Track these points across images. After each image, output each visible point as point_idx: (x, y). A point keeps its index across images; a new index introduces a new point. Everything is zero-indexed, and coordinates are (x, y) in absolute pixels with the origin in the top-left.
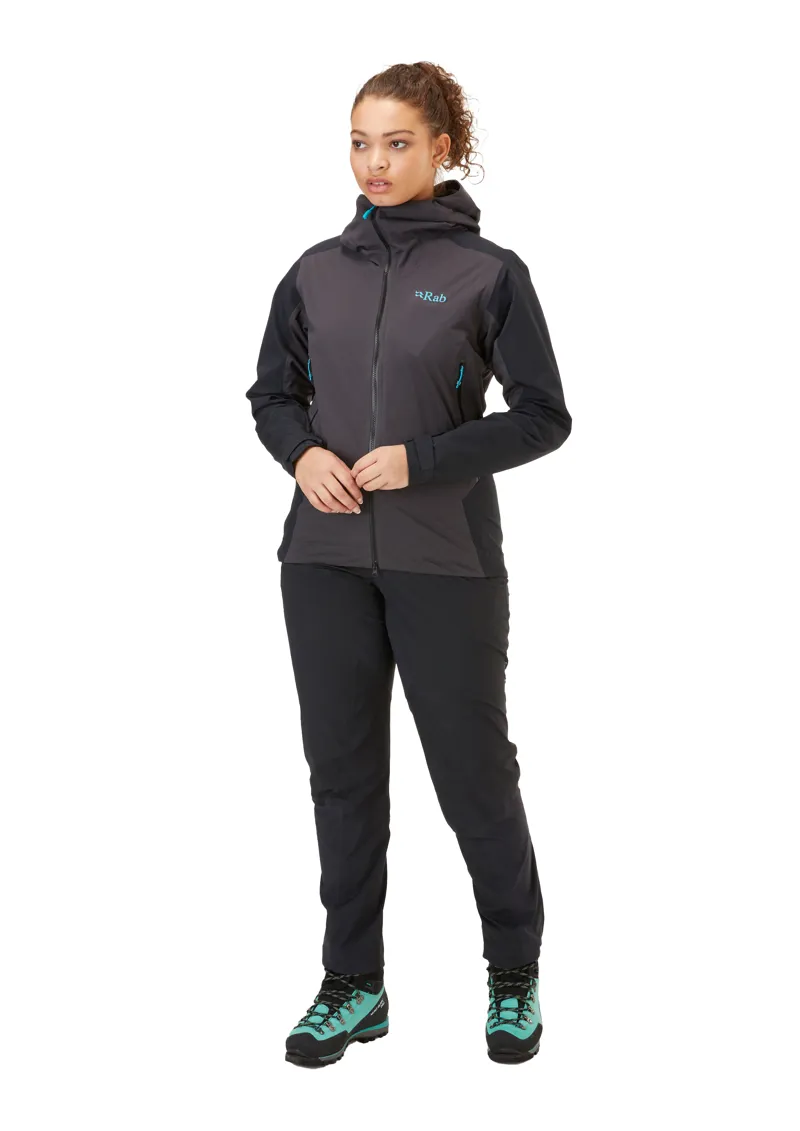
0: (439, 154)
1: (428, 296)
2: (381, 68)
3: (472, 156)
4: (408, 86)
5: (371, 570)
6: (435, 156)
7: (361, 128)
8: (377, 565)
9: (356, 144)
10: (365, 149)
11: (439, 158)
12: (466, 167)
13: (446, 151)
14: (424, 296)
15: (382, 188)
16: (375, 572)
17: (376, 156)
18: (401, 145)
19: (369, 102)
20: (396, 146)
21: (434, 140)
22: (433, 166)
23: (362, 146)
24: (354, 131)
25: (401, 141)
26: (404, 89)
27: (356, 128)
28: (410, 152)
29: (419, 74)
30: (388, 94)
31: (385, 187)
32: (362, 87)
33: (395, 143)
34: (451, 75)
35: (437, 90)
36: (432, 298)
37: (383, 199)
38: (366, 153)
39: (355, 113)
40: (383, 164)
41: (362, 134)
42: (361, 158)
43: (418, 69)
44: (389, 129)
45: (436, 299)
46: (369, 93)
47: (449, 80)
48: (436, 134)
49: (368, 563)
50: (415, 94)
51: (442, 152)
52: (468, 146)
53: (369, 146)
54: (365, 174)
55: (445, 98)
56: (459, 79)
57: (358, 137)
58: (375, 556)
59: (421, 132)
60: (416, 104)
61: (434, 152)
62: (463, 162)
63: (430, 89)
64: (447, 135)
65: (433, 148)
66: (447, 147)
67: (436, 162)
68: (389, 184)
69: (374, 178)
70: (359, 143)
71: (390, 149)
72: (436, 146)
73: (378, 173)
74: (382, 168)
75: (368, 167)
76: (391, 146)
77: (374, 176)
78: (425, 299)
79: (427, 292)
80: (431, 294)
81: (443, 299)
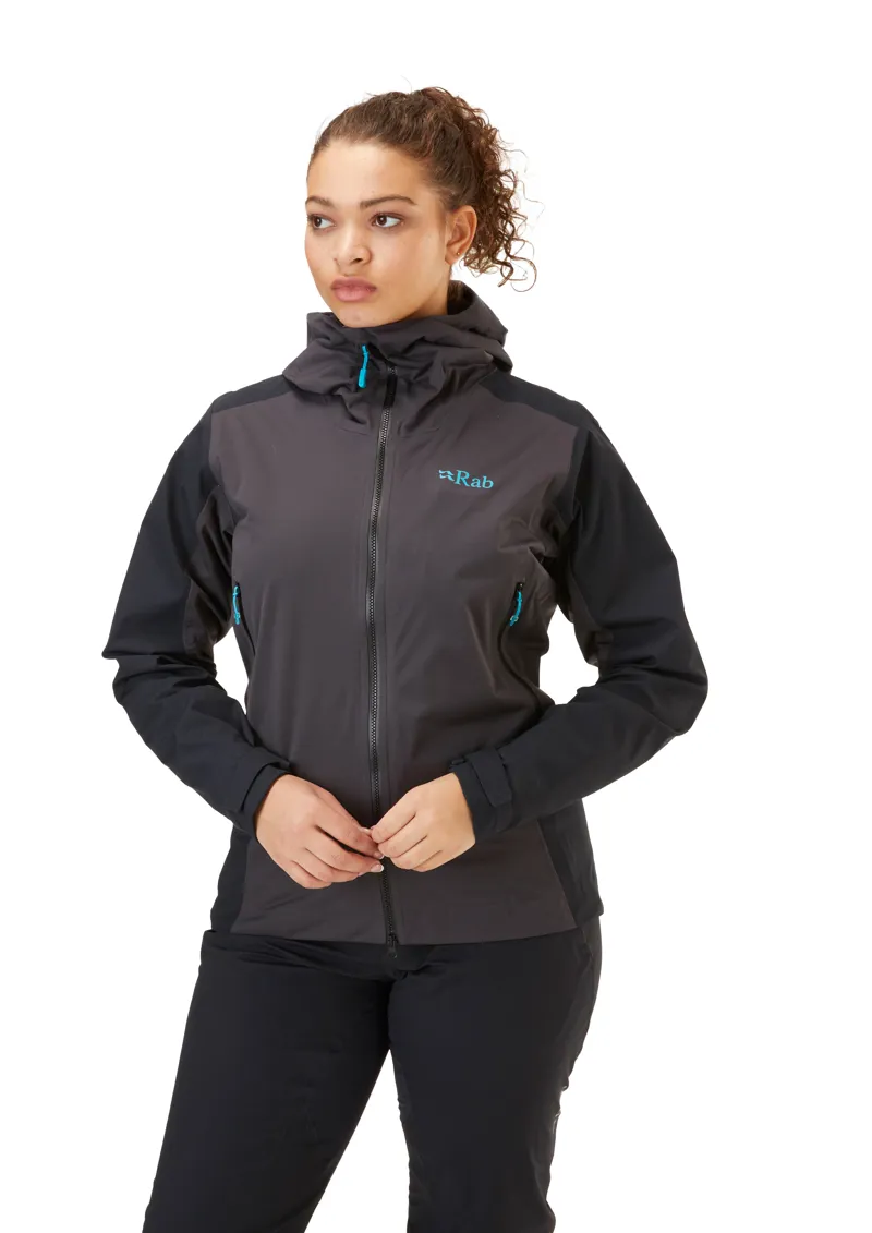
0: (458, 241)
1: (461, 477)
2: (359, 98)
3: (515, 245)
4: (405, 121)
5: (383, 948)
6: (450, 245)
7: (323, 193)
8: (394, 937)
9: (315, 220)
10: (328, 231)
11: (456, 247)
12: (505, 263)
13: (470, 235)
14: (455, 477)
15: (359, 295)
16: (393, 950)
17: (347, 240)
18: (390, 222)
19: (339, 150)
20: (385, 221)
21: (448, 215)
23: (325, 224)
24: (311, 199)
25: (393, 215)
26: (397, 127)
27: (312, 194)
28: (407, 234)
29: (423, 105)
30: (369, 135)
31: (364, 292)
32: (326, 125)
33: (380, 219)
34: (479, 110)
35: (455, 132)
36: (469, 481)
37: (360, 316)
38: (332, 237)
39: (314, 167)
40: (361, 254)
41: (326, 203)
42: (323, 246)
43: (422, 97)
44: (369, 196)
45: (477, 484)
46: (338, 134)
47: (476, 118)
48: (453, 206)
49: (377, 935)
50: (417, 135)
51: (462, 236)
52: (509, 228)
53: (336, 224)
54: (331, 273)
55: (469, 144)
56: (491, 118)
57: (317, 208)
58: (390, 923)
59: (427, 201)
60: (418, 153)
61: (448, 237)
62: (501, 256)
63: (443, 130)
64: (470, 209)
65: (447, 229)
66: (472, 229)
67: (452, 252)
68: (371, 288)
69: (346, 279)
70: (320, 219)
71: (372, 228)
72: (451, 227)
73: (352, 269)
74: (359, 260)
75: (335, 260)
76: (373, 224)
77: (346, 275)
78: (458, 482)
79: (460, 472)
80: (467, 475)
81: (488, 484)
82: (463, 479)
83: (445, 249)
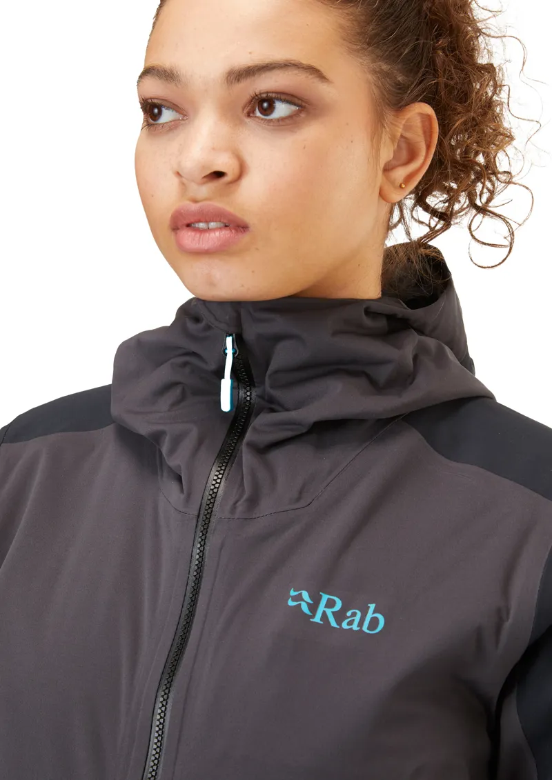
0: (403, 163)
1: (327, 609)
6: (387, 169)
7: (165, 60)
9: (151, 109)
10: (173, 126)
11: (401, 175)
13: (426, 155)
14: (313, 607)
15: (216, 237)
17: (203, 140)
18: (281, 109)
20: (271, 108)
21: (389, 116)
22: (381, 195)
23: (167, 116)
24: (147, 72)
25: (289, 98)
27: (156, 62)
28: (311, 132)
31: (225, 234)
33: (264, 103)
36: (340, 616)
39: (158, 23)
40: (223, 162)
45: (352, 622)
48: (396, 99)
51: (412, 156)
53: (184, 113)
54: (169, 197)
57: (155, 88)
59: (350, 81)
61: (387, 154)
64: (428, 109)
65: (386, 138)
66: (428, 147)
67: (392, 183)
68: (240, 227)
69: (194, 207)
70: (159, 107)
71: (247, 120)
72: (393, 139)
73: (205, 190)
74: (219, 175)
75: (178, 174)
76: (250, 114)
77: (195, 201)
78: (317, 619)
79: (325, 598)
80: (339, 605)
81: (374, 622)
82: (329, 612)
83: (380, 173)
